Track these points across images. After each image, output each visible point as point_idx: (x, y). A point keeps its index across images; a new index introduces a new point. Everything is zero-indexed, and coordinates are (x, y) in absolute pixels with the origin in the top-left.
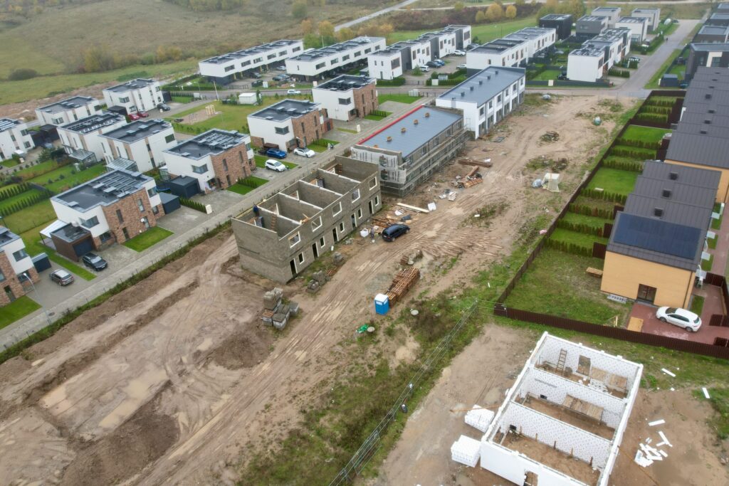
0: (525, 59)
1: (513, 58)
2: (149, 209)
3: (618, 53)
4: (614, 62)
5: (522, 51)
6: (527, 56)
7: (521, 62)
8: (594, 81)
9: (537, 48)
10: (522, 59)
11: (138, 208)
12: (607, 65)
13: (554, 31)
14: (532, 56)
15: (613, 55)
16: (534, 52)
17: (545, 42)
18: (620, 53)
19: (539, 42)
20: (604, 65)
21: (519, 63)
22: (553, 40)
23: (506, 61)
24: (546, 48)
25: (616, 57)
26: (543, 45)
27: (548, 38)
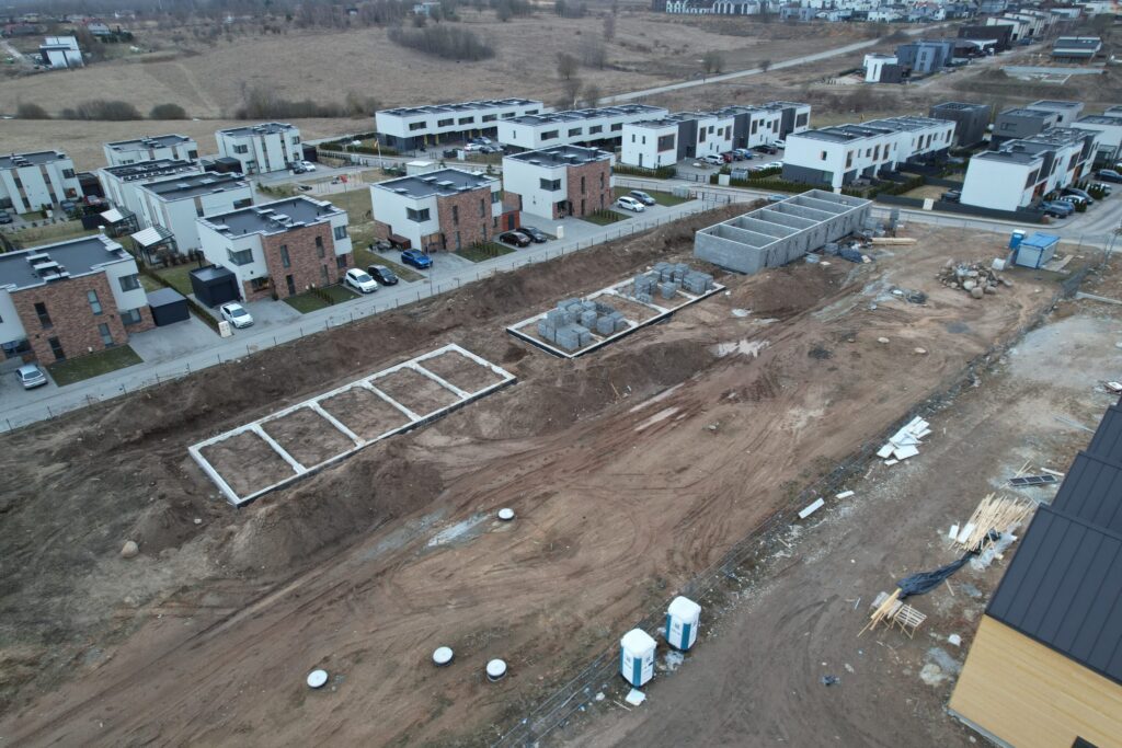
0: (891, 163)
1: (868, 155)
2: (112, 312)
3: (1070, 168)
4: (1058, 184)
5: (887, 147)
6: (895, 158)
7: (883, 166)
8: (1013, 209)
9: (915, 148)
10: (886, 161)
11: (88, 305)
12: (1043, 185)
13: (952, 126)
14: (904, 160)
15: (1058, 168)
16: (909, 155)
17: (932, 142)
18: (1073, 171)
19: (922, 138)
20: (1037, 184)
21: (878, 168)
22: (947, 141)
23: (854, 158)
24: (933, 152)
25: (1062, 175)
26: (928, 146)
27: (939, 136)
